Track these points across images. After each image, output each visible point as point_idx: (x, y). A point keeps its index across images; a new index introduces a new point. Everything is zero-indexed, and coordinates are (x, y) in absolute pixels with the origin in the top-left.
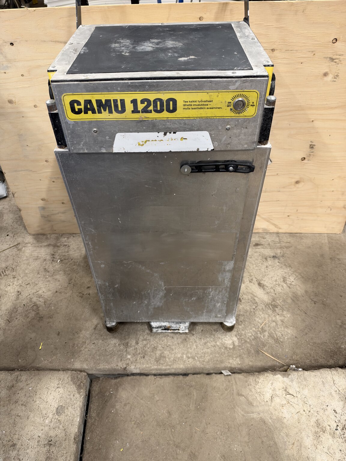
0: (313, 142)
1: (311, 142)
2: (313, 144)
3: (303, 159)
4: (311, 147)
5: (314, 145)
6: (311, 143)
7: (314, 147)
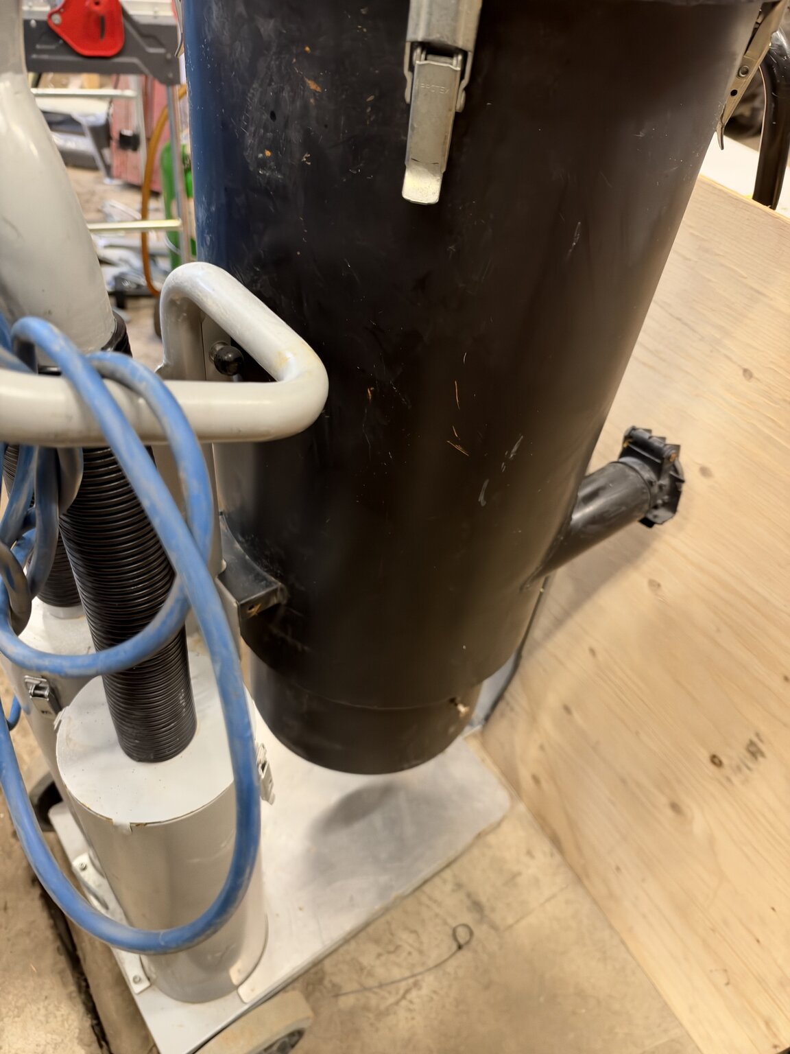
0: (761, 741)
1: (758, 735)
2: (760, 745)
3: (716, 761)
4: (753, 749)
5: (762, 754)
6: (755, 739)
7: (760, 759)
